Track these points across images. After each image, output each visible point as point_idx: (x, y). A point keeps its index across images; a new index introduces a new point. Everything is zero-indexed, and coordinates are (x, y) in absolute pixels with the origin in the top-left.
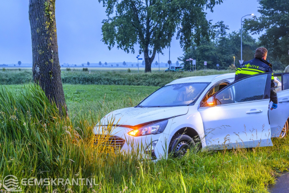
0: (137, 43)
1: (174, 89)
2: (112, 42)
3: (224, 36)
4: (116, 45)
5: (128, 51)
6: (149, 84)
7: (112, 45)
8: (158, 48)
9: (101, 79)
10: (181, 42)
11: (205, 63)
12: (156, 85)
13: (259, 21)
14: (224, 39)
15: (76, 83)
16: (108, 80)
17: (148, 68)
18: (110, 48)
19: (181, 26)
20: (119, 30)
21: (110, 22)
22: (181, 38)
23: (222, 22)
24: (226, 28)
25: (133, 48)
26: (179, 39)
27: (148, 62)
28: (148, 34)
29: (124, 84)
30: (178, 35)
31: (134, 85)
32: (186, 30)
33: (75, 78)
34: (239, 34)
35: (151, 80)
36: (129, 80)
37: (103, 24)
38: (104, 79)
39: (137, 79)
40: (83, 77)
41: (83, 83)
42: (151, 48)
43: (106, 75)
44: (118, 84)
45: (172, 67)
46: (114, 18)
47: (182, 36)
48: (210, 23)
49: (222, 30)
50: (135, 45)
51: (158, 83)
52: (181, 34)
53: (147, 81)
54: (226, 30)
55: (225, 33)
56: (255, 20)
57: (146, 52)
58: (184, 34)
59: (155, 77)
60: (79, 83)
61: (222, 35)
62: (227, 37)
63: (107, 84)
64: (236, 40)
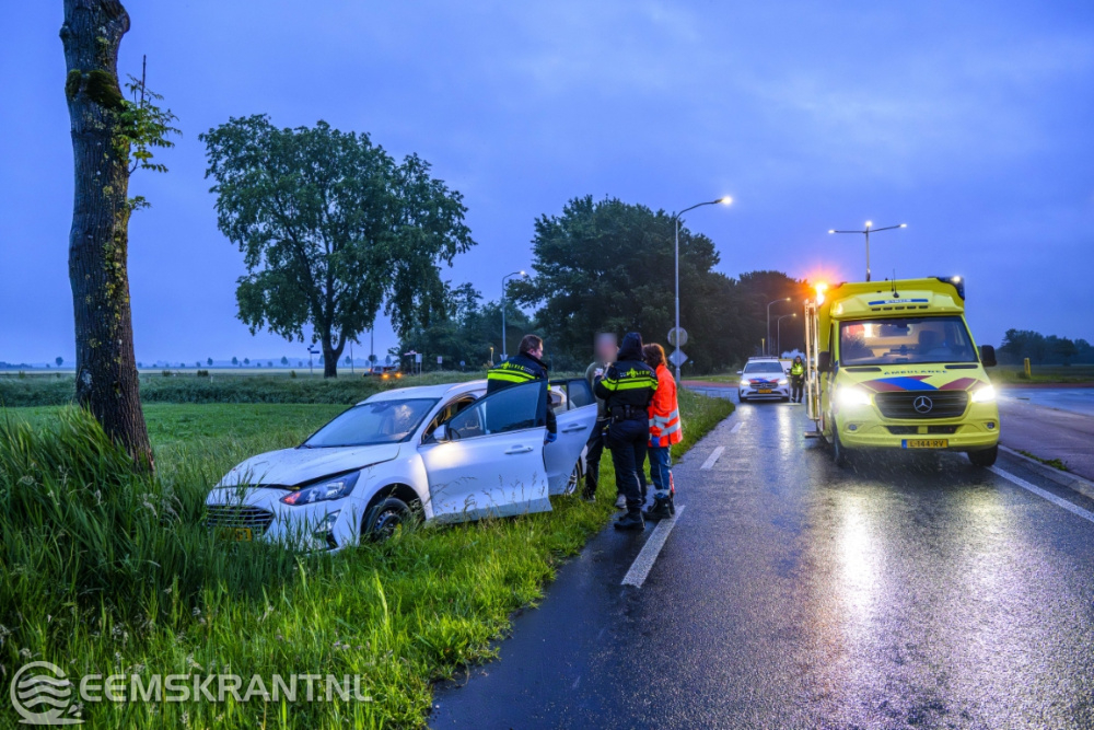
0: (309, 322)
1: (373, 412)
2: (258, 320)
3: (473, 310)
4: (267, 324)
5: (291, 339)
6: (333, 400)
7: (257, 325)
8: (349, 333)
9: (234, 392)
10: (393, 321)
11: (440, 360)
12: (347, 403)
13: (535, 285)
14: (472, 316)
15: (182, 401)
16: (249, 393)
17: (331, 370)
18: (253, 332)
19: (392, 291)
20: (272, 296)
21: (254, 280)
22: (394, 314)
23: (469, 285)
24: (477, 296)
25: (300, 332)
26: (390, 316)
27: (331, 358)
28: (331, 306)
29: (282, 402)
30: (388, 307)
31: (303, 402)
32: (403, 299)
33: (180, 391)
34: (500, 306)
35: (336, 393)
36: (293, 394)
37: (240, 285)
38: (242, 392)
39: (308, 391)
40: (197, 389)
41: (196, 402)
42: (335, 332)
43: (245, 384)
44: (271, 401)
45: (378, 368)
46: (263, 274)
47: (395, 310)
48: (446, 286)
49: (469, 299)
50: (303, 325)
51: (351, 398)
52: (393, 306)
53: (329, 394)
54: (478, 300)
55: (475, 305)
56: (528, 282)
57: (327, 339)
58: (400, 307)
59: (345, 386)
60: (190, 400)
61: (469, 309)
62: (478, 312)
63: (246, 401)
64: (494, 316)
